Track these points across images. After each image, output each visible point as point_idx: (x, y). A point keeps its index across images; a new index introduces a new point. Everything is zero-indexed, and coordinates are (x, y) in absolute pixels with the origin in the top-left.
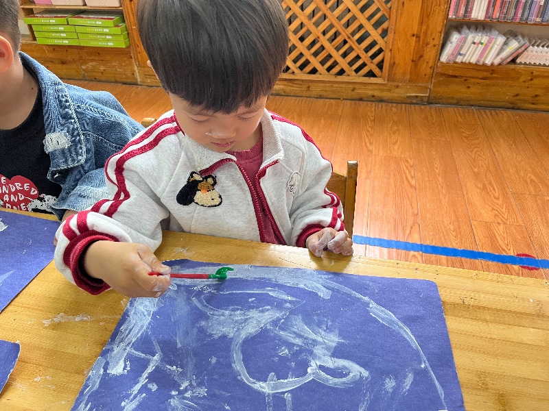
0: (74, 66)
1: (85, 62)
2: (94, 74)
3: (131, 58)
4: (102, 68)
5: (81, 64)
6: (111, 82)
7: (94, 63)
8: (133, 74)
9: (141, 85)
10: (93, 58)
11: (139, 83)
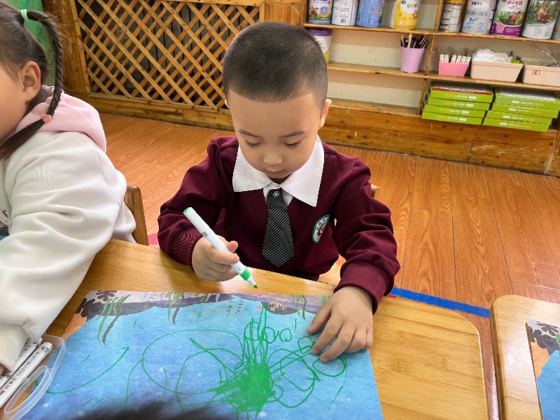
0: (462, 146)
1: (481, 143)
2: (485, 157)
3: (552, 144)
4: (500, 153)
5: (473, 146)
6: (504, 168)
7: (491, 147)
8: (543, 162)
9: (547, 175)
10: (495, 140)
11: (545, 173)
